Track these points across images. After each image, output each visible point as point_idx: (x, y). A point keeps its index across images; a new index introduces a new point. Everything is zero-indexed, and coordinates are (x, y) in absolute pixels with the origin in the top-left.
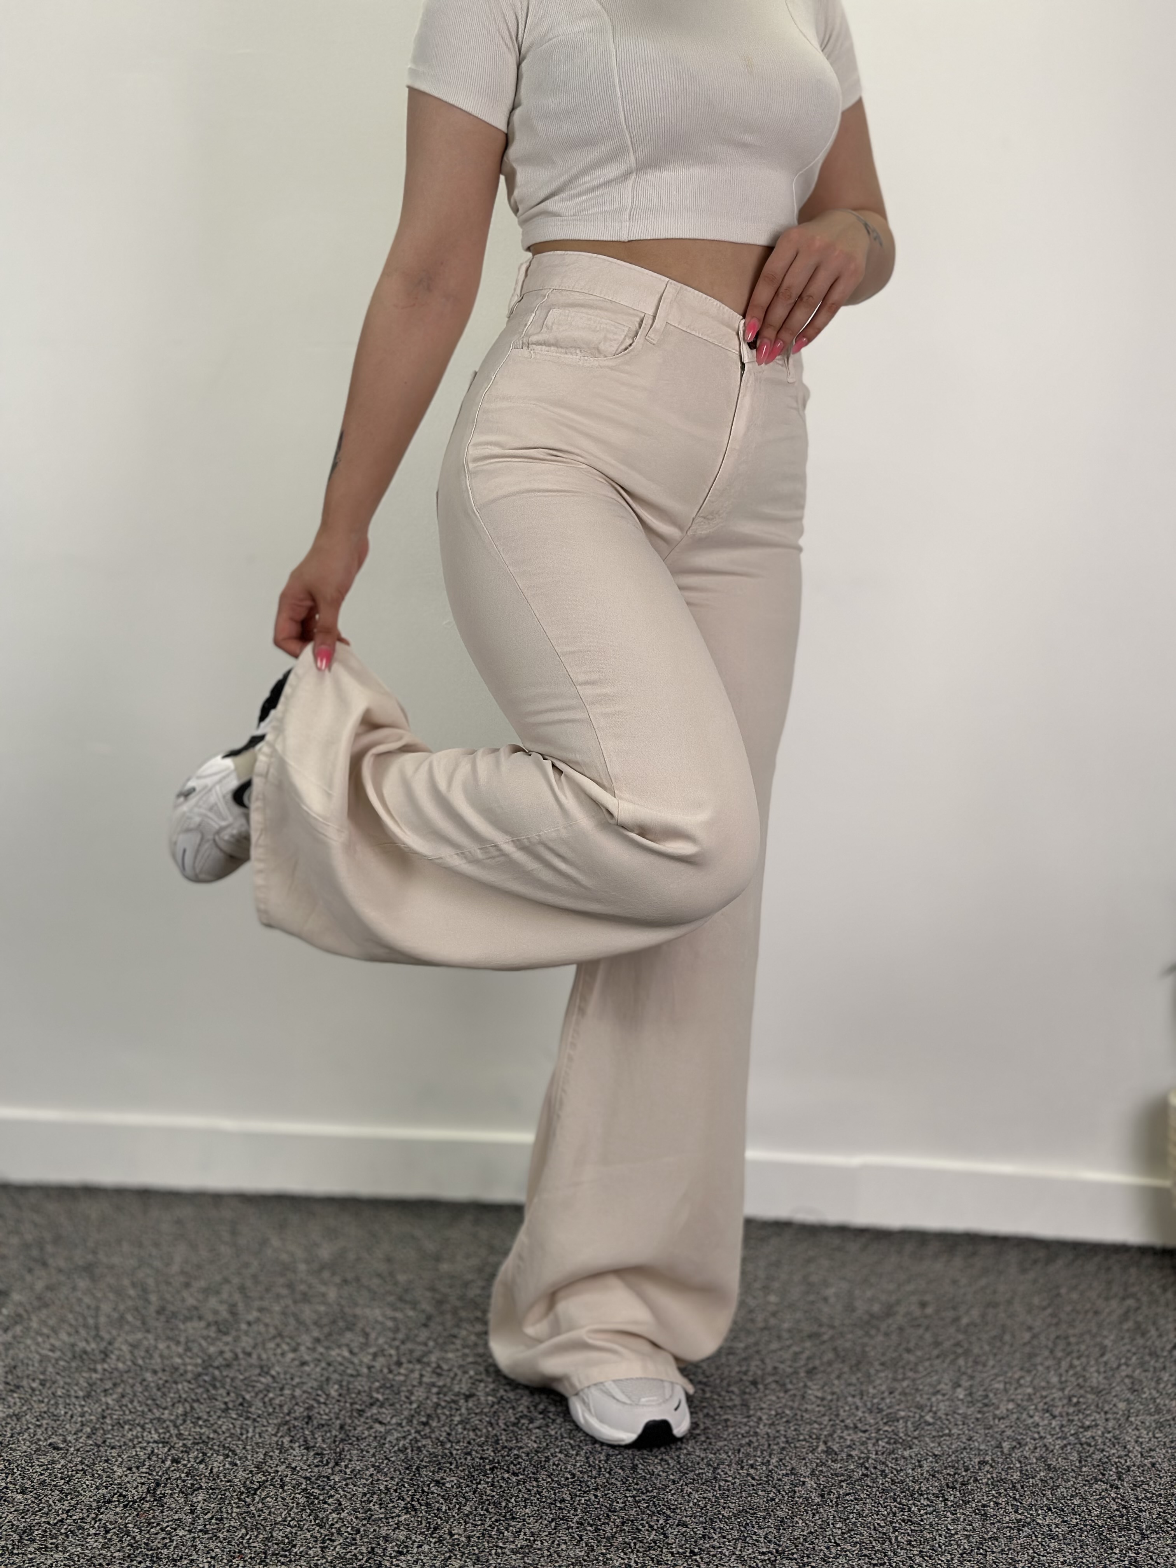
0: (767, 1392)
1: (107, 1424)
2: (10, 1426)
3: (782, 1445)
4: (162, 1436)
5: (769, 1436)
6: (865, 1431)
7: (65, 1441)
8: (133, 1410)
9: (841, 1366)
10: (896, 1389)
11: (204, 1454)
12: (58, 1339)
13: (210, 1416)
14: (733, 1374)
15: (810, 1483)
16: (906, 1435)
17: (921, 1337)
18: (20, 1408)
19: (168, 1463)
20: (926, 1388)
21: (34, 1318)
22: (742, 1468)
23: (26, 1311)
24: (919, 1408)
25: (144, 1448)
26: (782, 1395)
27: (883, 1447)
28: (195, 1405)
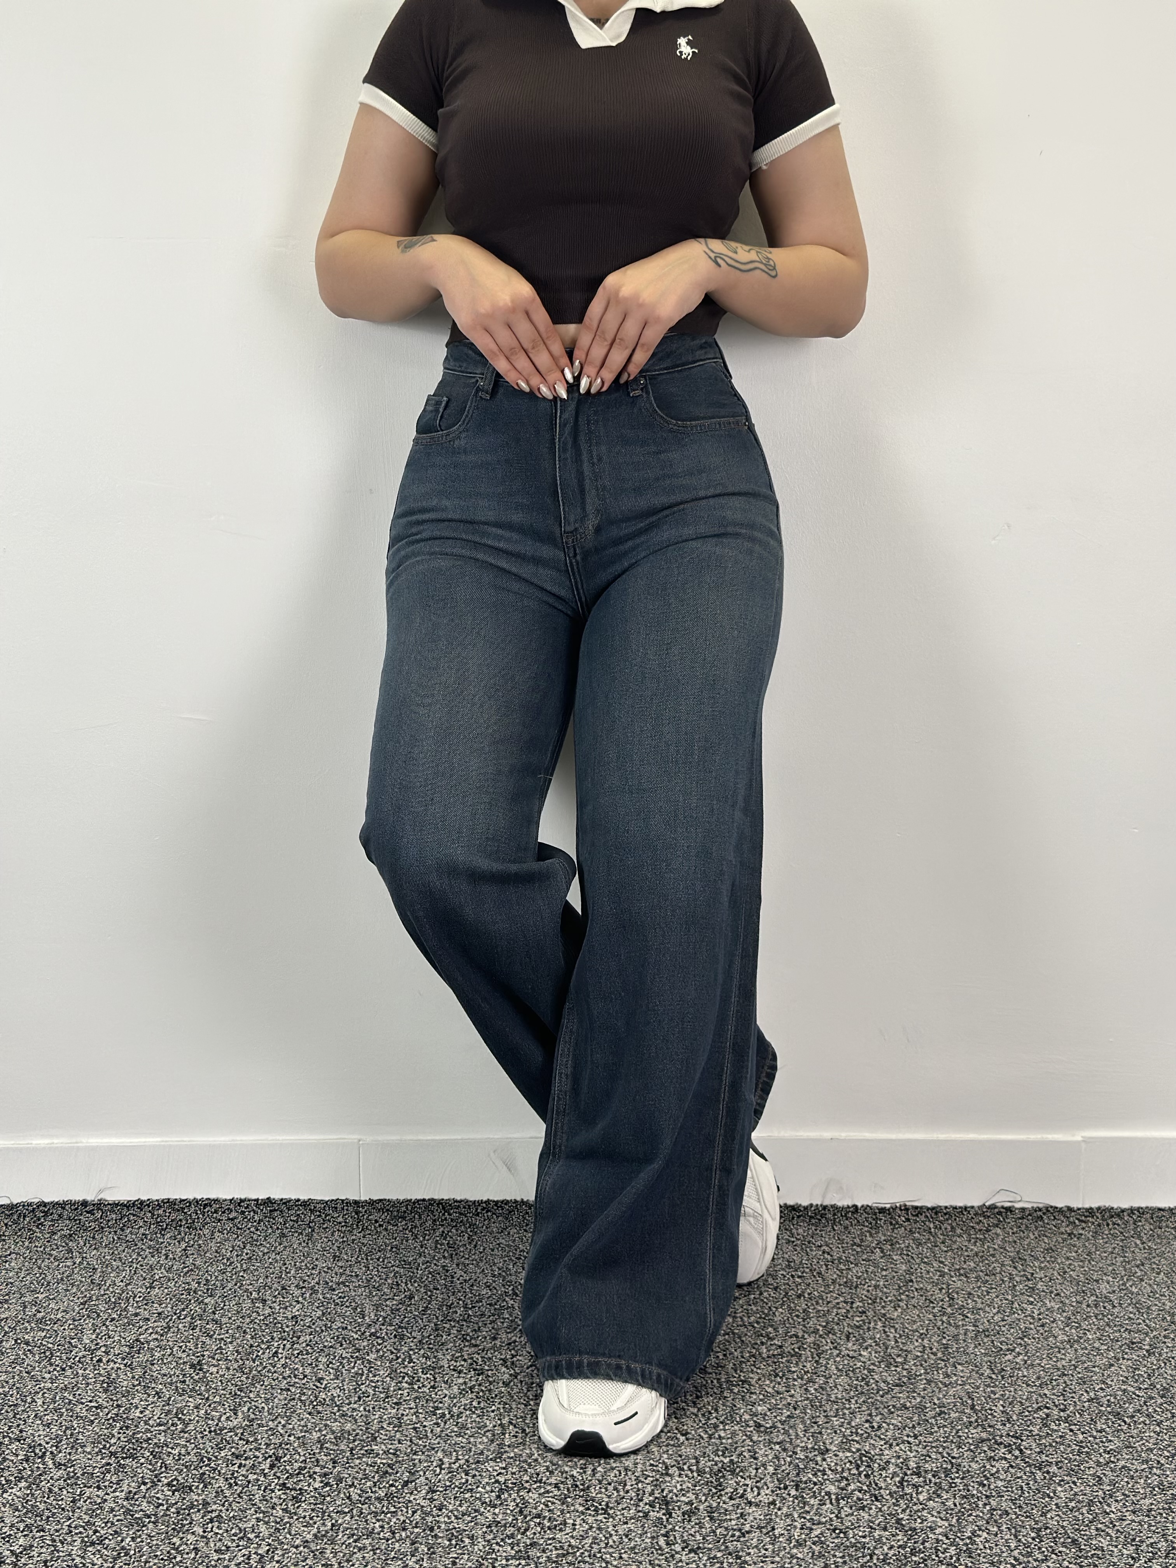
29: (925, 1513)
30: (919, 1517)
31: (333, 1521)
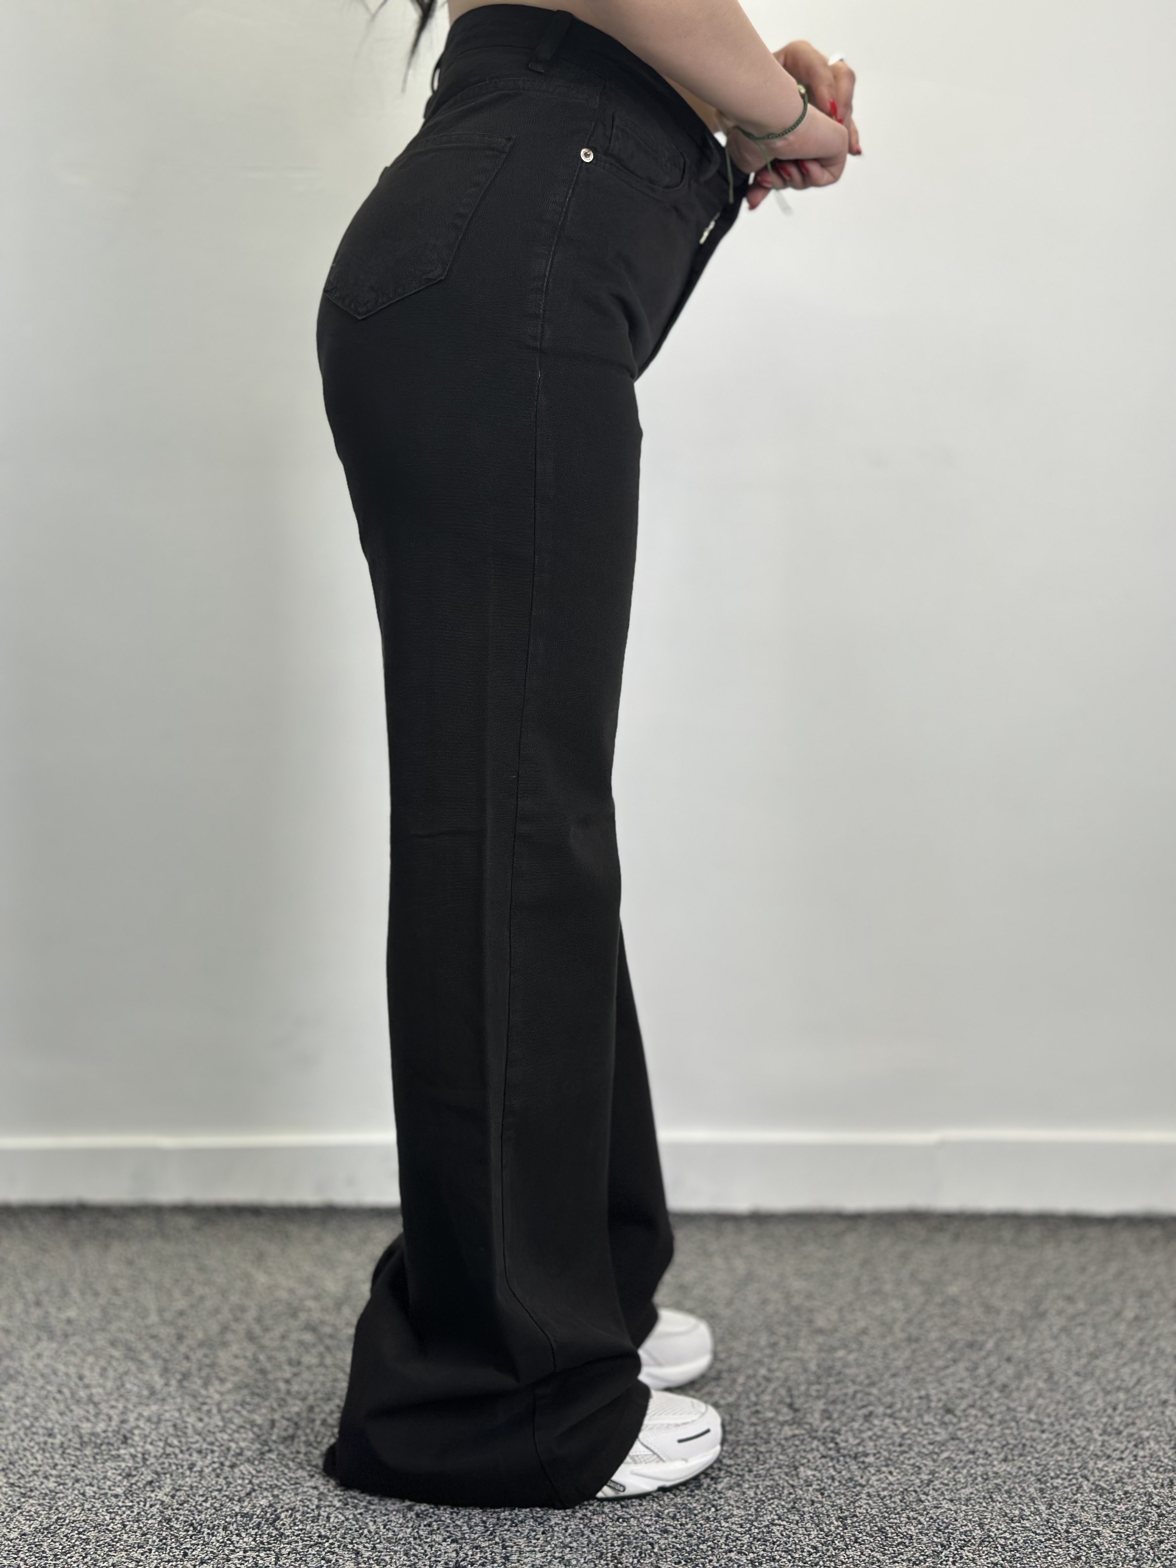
0: (971, 1420)
1: (176, 1529)
2: (45, 1544)
5: (1016, 1477)
6: (1121, 1460)
10: (1117, 1403)
15: (1106, 1532)
17: (1094, 1338)
18: (49, 1518)
20: (1149, 1399)
22: (1012, 1520)
25: (243, 1559)
27: (1157, 1478)
29: (722, 1502)
30: (713, 1506)
31: (60, 1515)
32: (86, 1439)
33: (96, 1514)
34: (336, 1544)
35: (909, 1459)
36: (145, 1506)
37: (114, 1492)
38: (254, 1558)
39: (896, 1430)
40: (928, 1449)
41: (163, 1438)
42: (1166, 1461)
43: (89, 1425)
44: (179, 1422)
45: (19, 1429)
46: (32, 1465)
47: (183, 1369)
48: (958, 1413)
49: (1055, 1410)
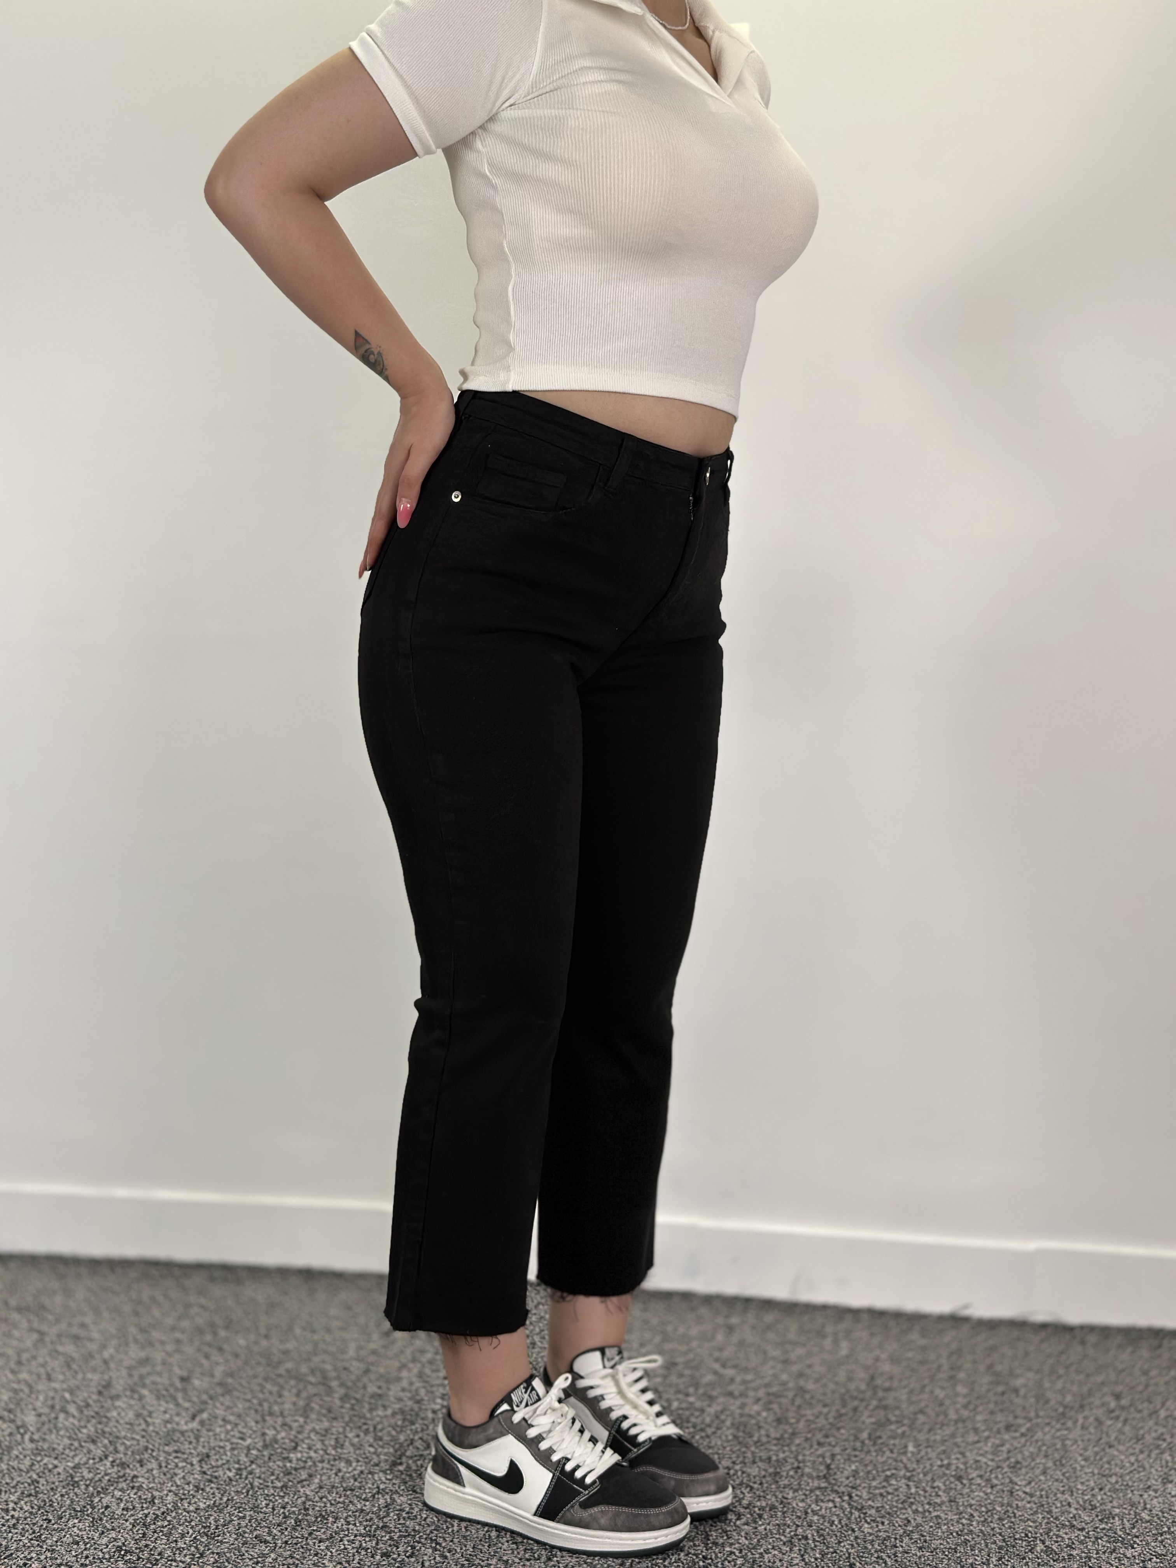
0: (974, 1487)
1: (310, 1515)
2: (213, 1517)
3: (1000, 1544)
4: (367, 1529)
5: (984, 1535)
6: (1082, 1529)
7: (270, 1533)
8: (333, 1502)
9: (1043, 1461)
10: (1106, 1485)
11: (413, 1547)
12: (246, 1426)
13: (413, 1509)
14: (935, 1468)
16: (1125, 1533)
17: (1121, 1432)
18: (221, 1499)
19: (378, 1557)
20: (1136, 1484)
21: (218, 1405)
23: (211, 1398)
24: (1132, 1506)
25: (353, 1542)
26: (989, 1490)
27: (1104, 1546)
28: (394, 1496)
32: (268, 1442)
33: (256, 1500)
34: (425, 1536)
35: (904, 1514)
36: (293, 1497)
37: (275, 1485)
38: (360, 1541)
39: (906, 1490)
40: (924, 1508)
41: (324, 1448)
42: (1121, 1533)
43: (274, 1432)
44: (341, 1436)
45: (221, 1432)
46: (222, 1459)
47: (358, 1396)
48: (965, 1481)
49: (1049, 1486)
